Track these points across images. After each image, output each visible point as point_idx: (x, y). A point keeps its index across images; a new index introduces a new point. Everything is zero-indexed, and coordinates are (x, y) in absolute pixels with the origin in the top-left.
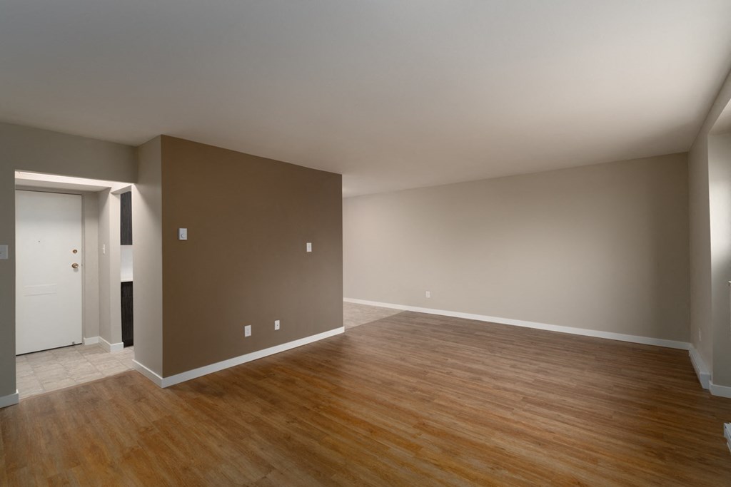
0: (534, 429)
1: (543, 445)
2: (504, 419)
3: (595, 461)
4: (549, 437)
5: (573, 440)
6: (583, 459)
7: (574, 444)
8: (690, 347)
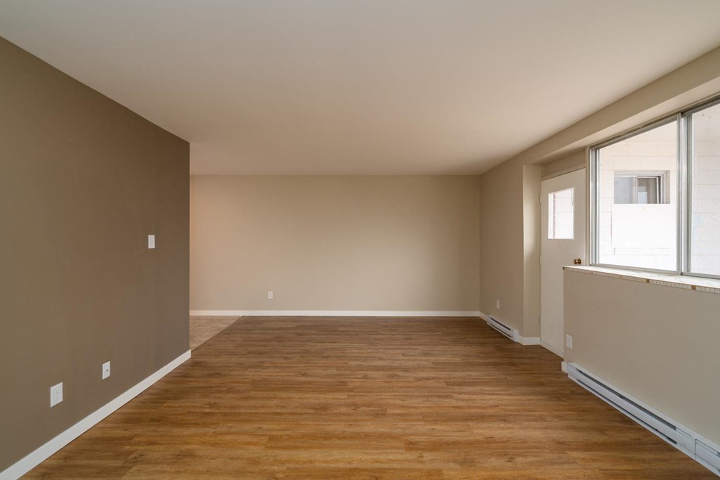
8: (477, 314)
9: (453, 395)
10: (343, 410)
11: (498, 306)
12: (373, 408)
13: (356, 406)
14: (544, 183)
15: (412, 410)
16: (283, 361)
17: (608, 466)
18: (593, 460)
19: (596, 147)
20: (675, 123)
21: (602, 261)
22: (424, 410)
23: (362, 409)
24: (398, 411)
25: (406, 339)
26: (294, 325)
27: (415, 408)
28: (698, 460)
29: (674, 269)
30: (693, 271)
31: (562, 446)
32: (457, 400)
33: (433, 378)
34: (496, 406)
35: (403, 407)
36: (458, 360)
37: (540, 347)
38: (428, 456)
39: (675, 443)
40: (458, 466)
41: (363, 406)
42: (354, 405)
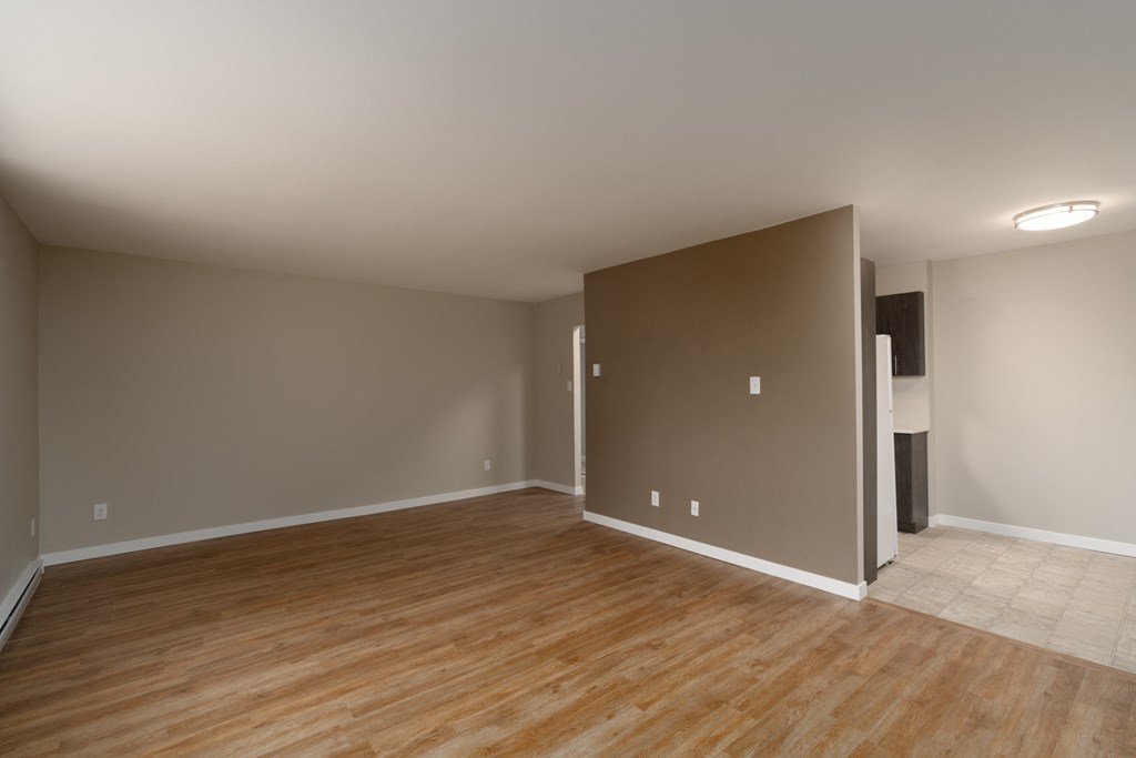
0: (289, 711)
1: (254, 699)
2: (343, 692)
3: (173, 730)
4: (259, 716)
5: (220, 737)
6: (191, 721)
7: (215, 732)
9: (352, 720)
10: (515, 627)
12: (478, 642)
13: (502, 637)
15: (419, 660)
22: (400, 666)
23: (491, 637)
24: (440, 651)
27: (417, 665)
34: (261, 725)
35: (436, 660)
41: (494, 641)
42: (506, 637)
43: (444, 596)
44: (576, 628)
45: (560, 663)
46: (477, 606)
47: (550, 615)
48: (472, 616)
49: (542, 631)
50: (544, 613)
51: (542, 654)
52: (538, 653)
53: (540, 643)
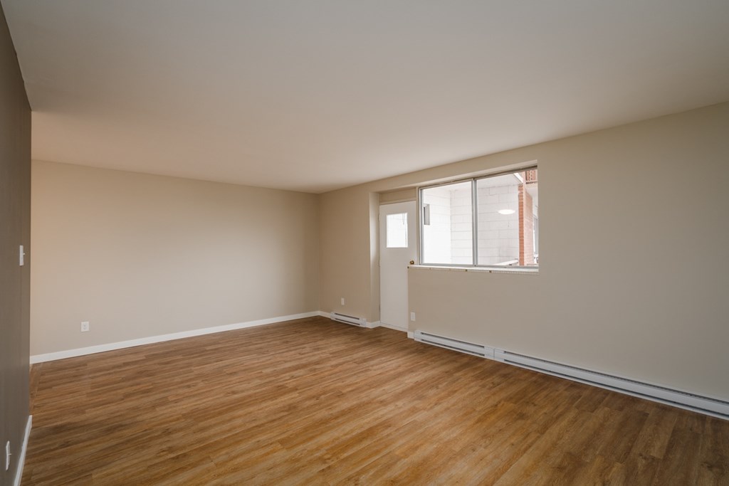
8: (319, 313)
9: (368, 368)
10: (308, 403)
11: (343, 303)
13: (317, 397)
14: (381, 207)
15: (357, 385)
16: (187, 390)
17: (473, 374)
18: (466, 374)
19: (422, 188)
20: (470, 182)
21: (425, 262)
24: (349, 389)
25: (284, 342)
26: (141, 357)
27: (357, 383)
28: (496, 360)
29: (472, 264)
30: (479, 264)
31: (449, 373)
32: (375, 370)
33: (344, 363)
35: (348, 385)
36: (343, 347)
37: (380, 328)
38: (400, 403)
39: (484, 355)
40: (419, 401)
41: (320, 395)
42: (314, 397)
43: (367, 427)
44: (270, 403)
45: (287, 385)
46: (337, 417)
47: (283, 411)
48: (338, 410)
49: (291, 402)
50: (285, 413)
51: (295, 389)
52: (297, 390)
53: (295, 395)
